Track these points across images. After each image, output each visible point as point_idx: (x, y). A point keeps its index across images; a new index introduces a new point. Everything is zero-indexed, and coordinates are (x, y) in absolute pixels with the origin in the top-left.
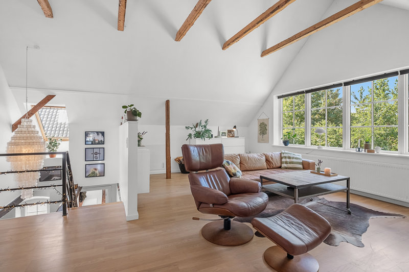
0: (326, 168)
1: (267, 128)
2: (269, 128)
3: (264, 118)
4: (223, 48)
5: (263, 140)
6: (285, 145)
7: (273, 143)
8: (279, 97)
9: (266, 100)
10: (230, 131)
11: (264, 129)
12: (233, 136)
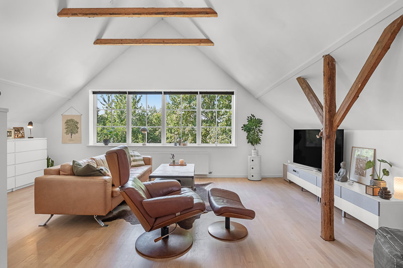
0: (180, 160)
1: (78, 126)
2: (82, 126)
3: (74, 114)
4: (59, 14)
5: (73, 140)
6: (106, 144)
7: (88, 143)
8: (94, 93)
9: (77, 93)
10: (18, 130)
11: (72, 127)
12: (23, 137)
